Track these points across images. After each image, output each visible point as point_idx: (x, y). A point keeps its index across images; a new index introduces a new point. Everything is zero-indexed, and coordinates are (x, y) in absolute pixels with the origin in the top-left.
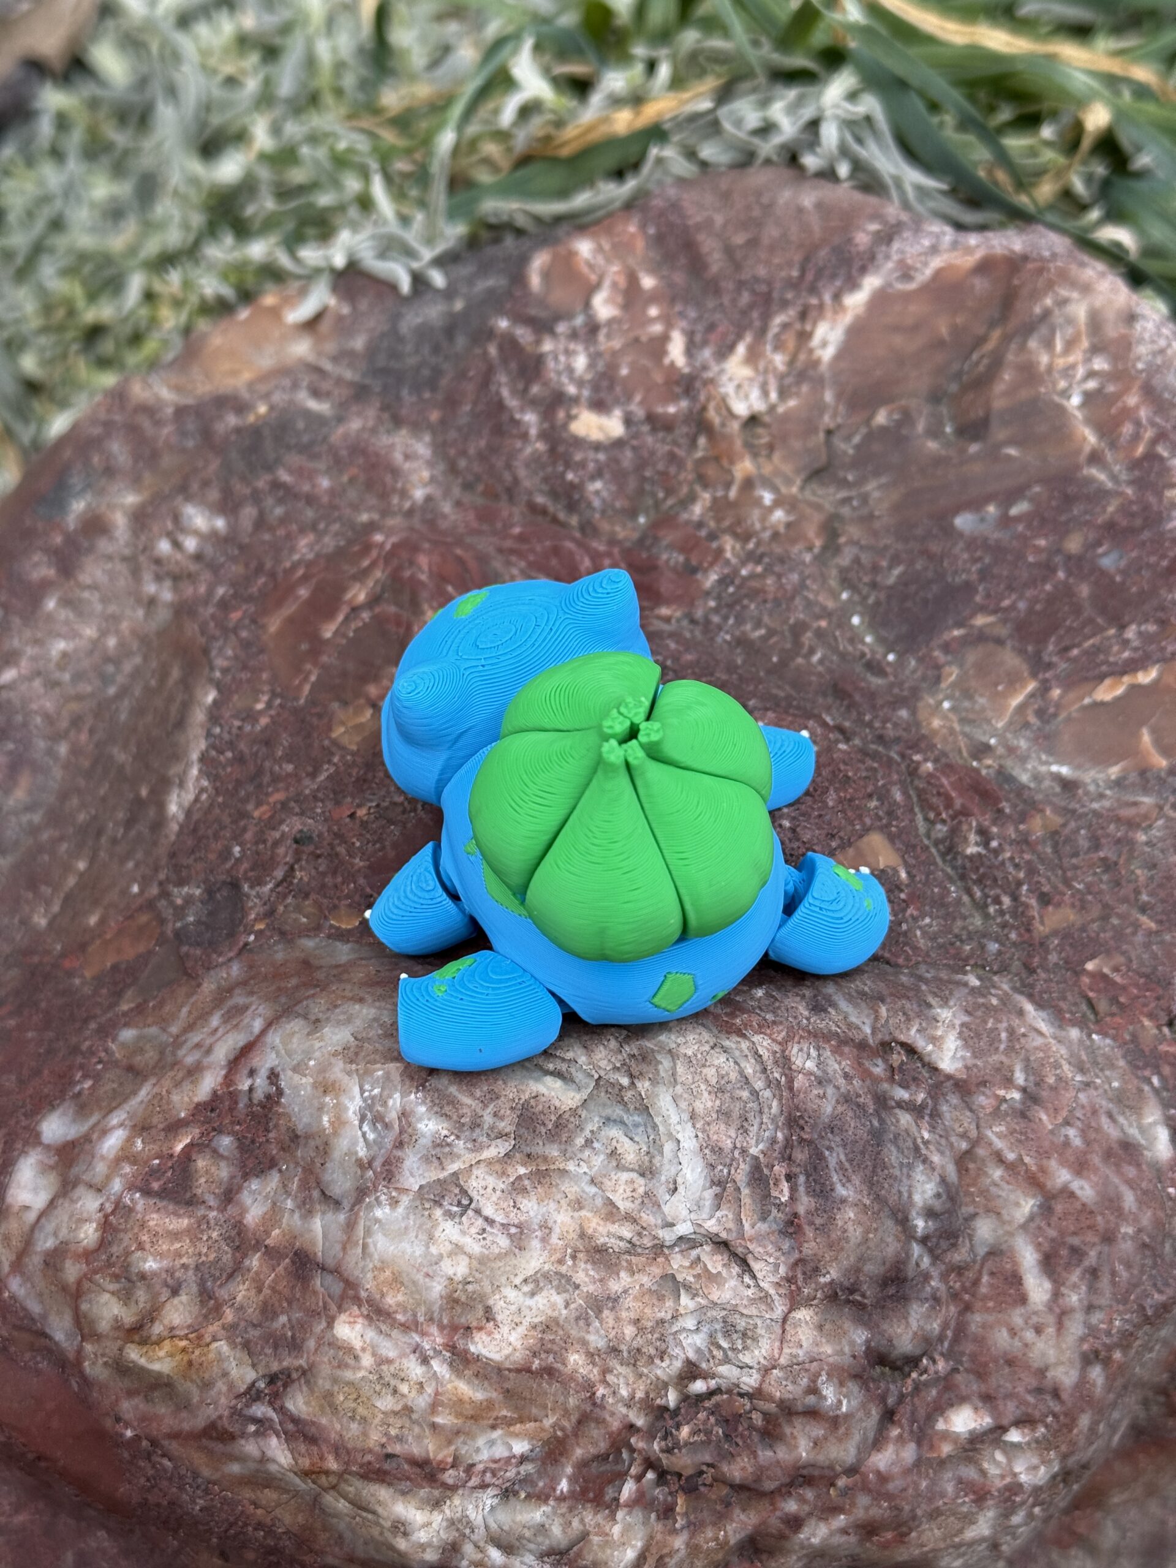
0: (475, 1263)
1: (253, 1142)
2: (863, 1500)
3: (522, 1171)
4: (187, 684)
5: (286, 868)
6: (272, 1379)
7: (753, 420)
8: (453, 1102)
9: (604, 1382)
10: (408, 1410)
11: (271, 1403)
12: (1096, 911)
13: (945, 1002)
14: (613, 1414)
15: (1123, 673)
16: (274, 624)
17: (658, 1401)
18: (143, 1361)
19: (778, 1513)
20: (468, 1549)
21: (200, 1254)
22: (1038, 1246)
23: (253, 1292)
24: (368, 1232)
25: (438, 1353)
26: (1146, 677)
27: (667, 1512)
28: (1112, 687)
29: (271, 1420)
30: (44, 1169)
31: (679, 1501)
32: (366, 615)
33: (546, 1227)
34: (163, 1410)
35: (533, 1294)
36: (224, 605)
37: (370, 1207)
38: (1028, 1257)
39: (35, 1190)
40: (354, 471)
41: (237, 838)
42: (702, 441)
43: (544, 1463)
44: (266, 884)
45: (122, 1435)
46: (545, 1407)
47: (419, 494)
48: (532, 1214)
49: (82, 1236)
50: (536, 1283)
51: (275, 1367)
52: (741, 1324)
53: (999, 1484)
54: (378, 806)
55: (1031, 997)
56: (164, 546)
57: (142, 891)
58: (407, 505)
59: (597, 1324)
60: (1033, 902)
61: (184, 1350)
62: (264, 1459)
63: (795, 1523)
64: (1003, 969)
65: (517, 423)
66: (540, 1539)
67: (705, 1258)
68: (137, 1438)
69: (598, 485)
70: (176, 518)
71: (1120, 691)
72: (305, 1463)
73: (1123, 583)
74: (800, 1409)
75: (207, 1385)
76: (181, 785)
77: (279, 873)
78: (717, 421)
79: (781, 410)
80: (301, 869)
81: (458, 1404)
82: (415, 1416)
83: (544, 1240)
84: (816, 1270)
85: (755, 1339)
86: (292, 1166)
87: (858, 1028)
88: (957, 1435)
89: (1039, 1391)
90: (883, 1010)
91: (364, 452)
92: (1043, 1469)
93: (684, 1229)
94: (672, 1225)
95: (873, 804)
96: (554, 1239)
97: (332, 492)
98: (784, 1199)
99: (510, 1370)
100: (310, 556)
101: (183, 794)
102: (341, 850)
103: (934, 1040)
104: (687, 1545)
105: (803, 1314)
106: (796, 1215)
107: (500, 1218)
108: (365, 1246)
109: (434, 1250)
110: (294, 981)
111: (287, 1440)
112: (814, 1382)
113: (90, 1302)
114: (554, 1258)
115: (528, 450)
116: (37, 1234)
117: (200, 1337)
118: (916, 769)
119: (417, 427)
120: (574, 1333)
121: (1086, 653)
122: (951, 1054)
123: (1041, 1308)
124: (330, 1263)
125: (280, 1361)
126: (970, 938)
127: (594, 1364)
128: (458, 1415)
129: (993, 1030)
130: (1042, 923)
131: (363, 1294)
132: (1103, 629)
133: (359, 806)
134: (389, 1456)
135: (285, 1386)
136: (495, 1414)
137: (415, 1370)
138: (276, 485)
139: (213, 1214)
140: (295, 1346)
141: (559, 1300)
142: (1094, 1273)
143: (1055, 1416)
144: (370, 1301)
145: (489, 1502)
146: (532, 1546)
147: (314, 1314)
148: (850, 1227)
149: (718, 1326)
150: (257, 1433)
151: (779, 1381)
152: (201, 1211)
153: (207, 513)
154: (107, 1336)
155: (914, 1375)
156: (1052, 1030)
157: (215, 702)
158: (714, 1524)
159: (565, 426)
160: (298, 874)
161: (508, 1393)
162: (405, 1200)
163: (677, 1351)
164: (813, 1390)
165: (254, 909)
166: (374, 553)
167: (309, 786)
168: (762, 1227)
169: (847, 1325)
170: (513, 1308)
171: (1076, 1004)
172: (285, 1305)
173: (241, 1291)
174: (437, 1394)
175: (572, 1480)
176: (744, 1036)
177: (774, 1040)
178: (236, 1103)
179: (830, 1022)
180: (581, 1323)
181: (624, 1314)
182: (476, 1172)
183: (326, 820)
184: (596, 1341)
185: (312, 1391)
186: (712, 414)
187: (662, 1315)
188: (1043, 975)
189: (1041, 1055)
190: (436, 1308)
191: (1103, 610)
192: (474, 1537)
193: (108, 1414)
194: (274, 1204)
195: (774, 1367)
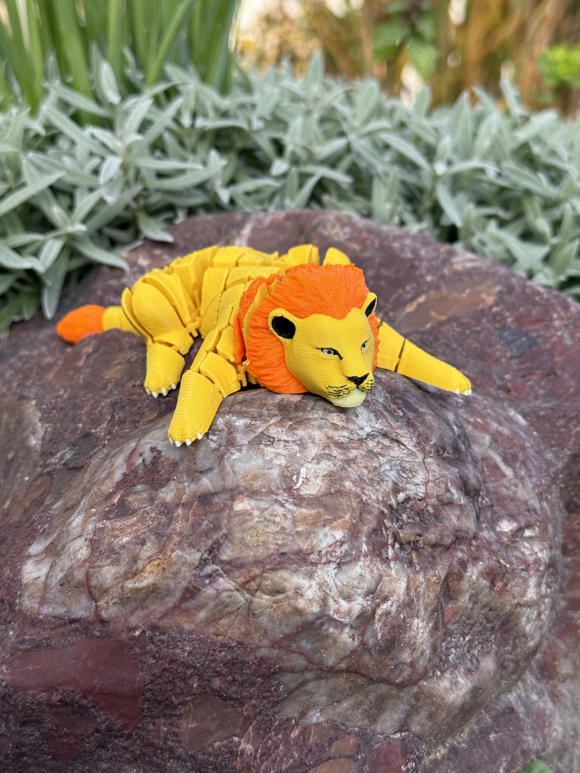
0: (288, 458)
1: (153, 480)
2: (486, 554)
3: (291, 423)
5: (110, 415)
6: (211, 551)
8: (245, 412)
9: (363, 493)
10: (283, 528)
11: (213, 563)
14: (373, 507)
15: (412, 301)
16: (50, 376)
17: (389, 502)
18: (137, 584)
19: (456, 559)
20: (331, 602)
21: (149, 526)
22: (499, 454)
23: (184, 524)
24: (232, 467)
25: (287, 501)
26: (422, 299)
27: (410, 563)
28: (410, 307)
29: (217, 570)
30: (38, 562)
31: (414, 556)
32: (95, 355)
33: (310, 437)
34: (154, 607)
35: (318, 463)
36: (20, 385)
37: (229, 458)
38: (498, 459)
39: (39, 570)
41: (78, 422)
43: (352, 542)
44: (103, 424)
45: (134, 638)
46: (344, 510)
48: (303, 434)
49: (79, 556)
50: (318, 459)
51: (210, 542)
52: (407, 466)
53: (531, 559)
57: (30, 477)
59: (350, 469)
61: (159, 565)
62: (219, 593)
63: (463, 564)
66: (362, 585)
67: (381, 441)
68: (144, 632)
71: (414, 307)
72: (242, 580)
73: (396, 276)
74: (446, 500)
75: (175, 574)
76: (34, 433)
77: (108, 418)
80: (117, 414)
81: (305, 518)
82: (287, 531)
83: (313, 442)
84: (427, 438)
85: (416, 472)
86: (179, 475)
88: (506, 532)
89: (528, 510)
92: (545, 552)
93: (368, 430)
94: (363, 429)
96: (317, 441)
98: (401, 414)
99: (322, 496)
101: (37, 435)
102: (135, 397)
104: (425, 578)
105: (429, 460)
106: (409, 419)
107: (290, 439)
108: (234, 472)
109: (267, 458)
111: (227, 576)
112: (446, 485)
113: (97, 577)
114: (321, 448)
116: (49, 581)
117: (165, 554)
120: (343, 474)
123: (512, 477)
124: (218, 489)
125: (211, 539)
127: (356, 486)
128: (307, 524)
131: (242, 489)
132: (397, 291)
133: (136, 381)
134: (283, 554)
135: (218, 550)
136: (322, 519)
137: (280, 510)
139: (148, 508)
140: (217, 528)
141: (330, 463)
142: (523, 463)
143: (539, 522)
144: (246, 489)
145: (333, 572)
146: (359, 591)
147: (222, 510)
148: (431, 421)
149: (399, 468)
150: (211, 582)
151: (433, 487)
152: (142, 510)
154: (112, 587)
155: (480, 500)
157: (36, 403)
158: (432, 568)
160: (117, 417)
161: (325, 507)
162: (244, 448)
163: (387, 479)
164: (448, 490)
165: (102, 434)
167: (105, 392)
168: (400, 424)
169: (448, 466)
170: (312, 471)
172: (203, 517)
173: (178, 526)
174: (294, 517)
175: (367, 544)
178: (137, 472)
180: (344, 471)
181: (360, 465)
182: (270, 428)
183: (121, 394)
184: (354, 476)
185: (233, 543)
187: (375, 464)
190: (278, 481)
191: (393, 285)
192: (332, 594)
193: (123, 631)
194: (178, 489)
195: (428, 482)
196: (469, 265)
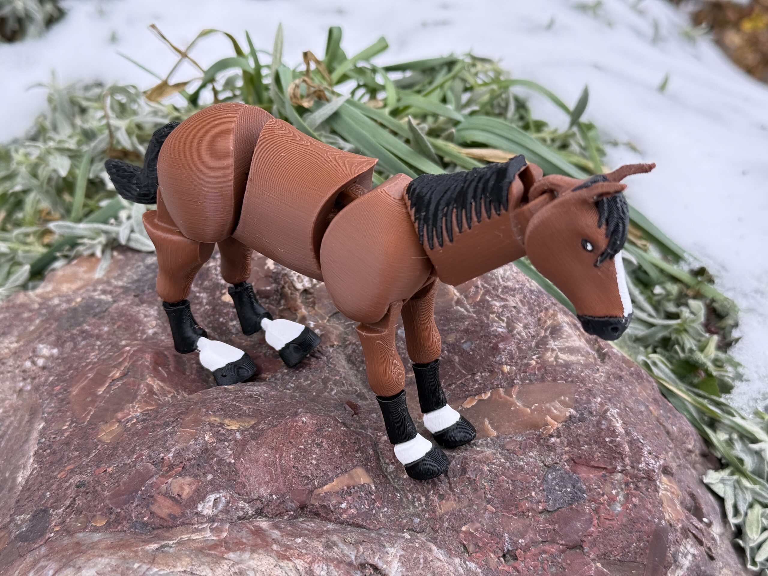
4: (31, 422)
5: (71, 499)
7: (306, 291)
12: (466, 503)
13: (393, 546)
15: (475, 395)
16: (75, 391)
26: (486, 396)
28: (471, 402)
32: (119, 383)
36: (52, 384)
40: (120, 323)
41: (48, 489)
42: (283, 302)
44: (61, 508)
47: (150, 332)
54: (117, 466)
55: (435, 543)
56: (28, 364)
58: (145, 336)
60: (436, 499)
64: (422, 531)
65: (198, 298)
69: (234, 323)
70: (34, 351)
71: (474, 404)
73: (474, 355)
76: (24, 468)
77: (68, 503)
78: (289, 292)
79: (318, 286)
80: (79, 500)
87: (348, 556)
90: (361, 548)
91: (125, 315)
95: (359, 455)
97: (108, 333)
100: (96, 360)
101: (25, 472)
102: (99, 488)
103: (387, 563)
110: (70, 552)
115: (202, 309)
118: (379, 439)
119: (151, 304)
121: (457, 386)
122: (395, 569)
126: (406, 516)
129: (416, 558)
130: (440, 508)
132: (465, 376)
133: (109, 467)
138: (83, 332)
153: (49, 347)
156: (446, 559)
157: (43, 427)
159: (219, 298)
160: (77, 502)
165: (55, 521)
166: (125, 355)
167: (85, 460)
171: (458, 547)
176: (291, 560)
177: (306, 562)
179: (335, 553)
183: (92, 475)
186: (287, 290)
188: (441, 533)
189: (441, 570)
191: (465, 367)
196: (564, 357)
